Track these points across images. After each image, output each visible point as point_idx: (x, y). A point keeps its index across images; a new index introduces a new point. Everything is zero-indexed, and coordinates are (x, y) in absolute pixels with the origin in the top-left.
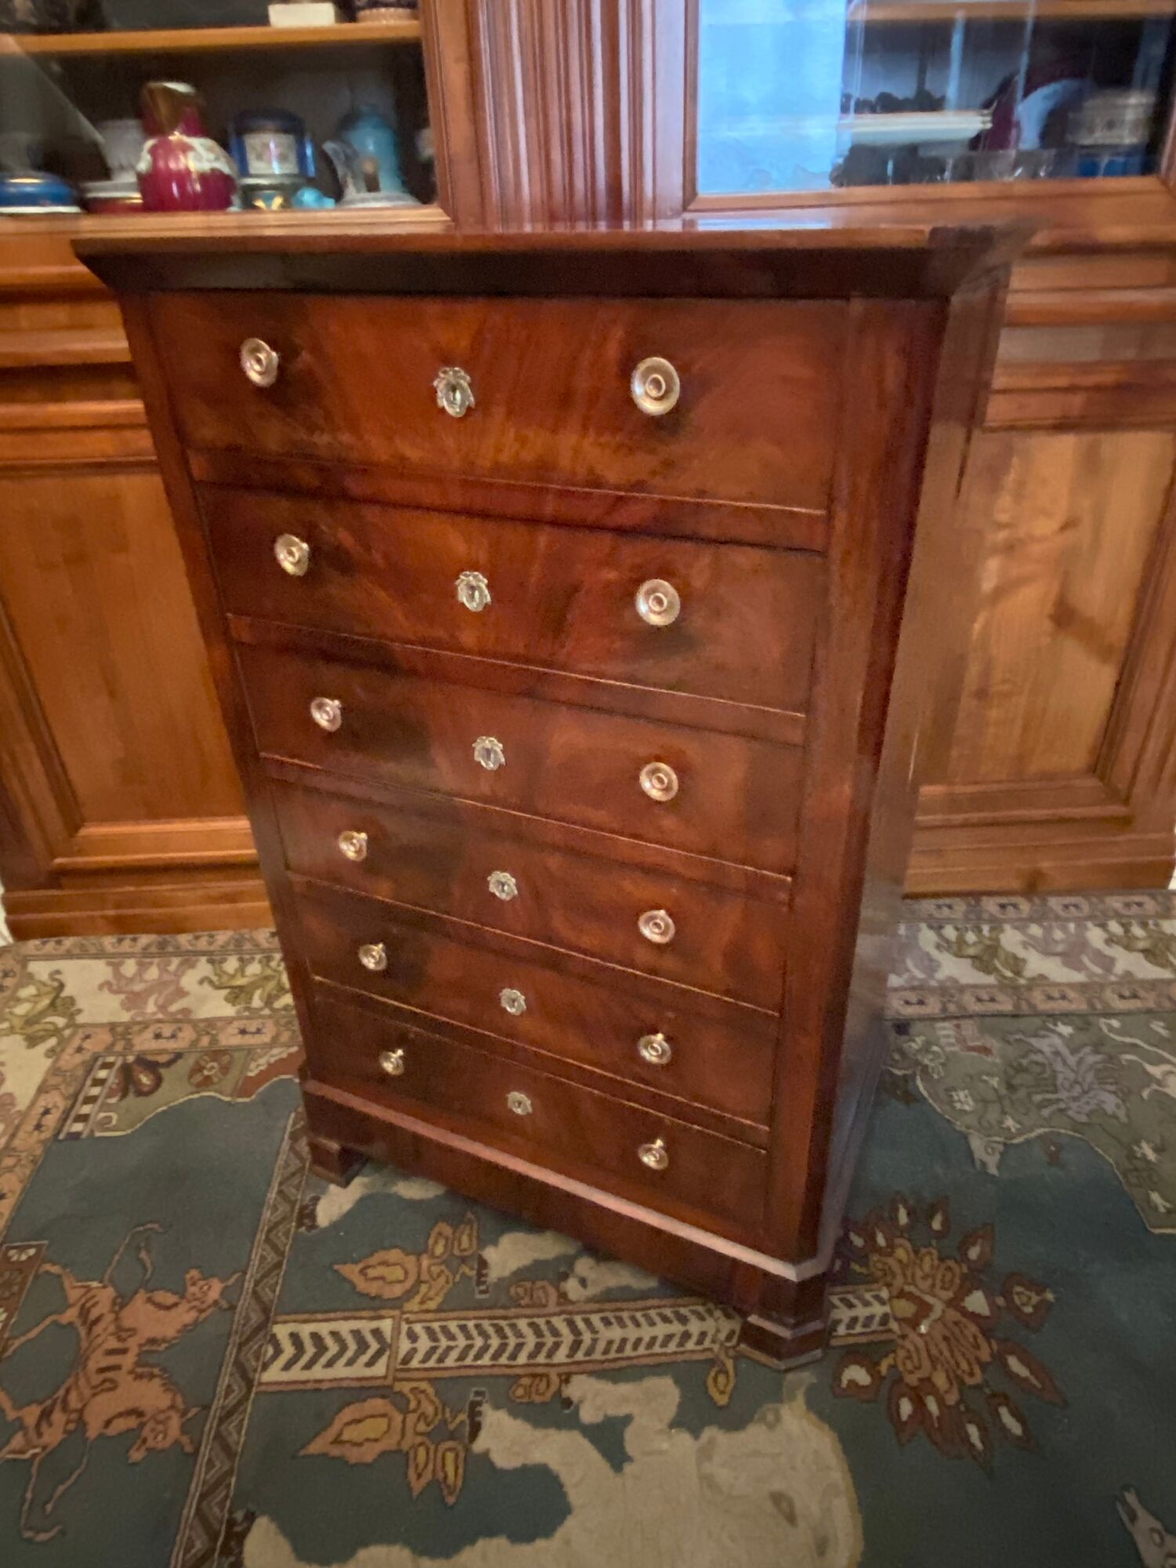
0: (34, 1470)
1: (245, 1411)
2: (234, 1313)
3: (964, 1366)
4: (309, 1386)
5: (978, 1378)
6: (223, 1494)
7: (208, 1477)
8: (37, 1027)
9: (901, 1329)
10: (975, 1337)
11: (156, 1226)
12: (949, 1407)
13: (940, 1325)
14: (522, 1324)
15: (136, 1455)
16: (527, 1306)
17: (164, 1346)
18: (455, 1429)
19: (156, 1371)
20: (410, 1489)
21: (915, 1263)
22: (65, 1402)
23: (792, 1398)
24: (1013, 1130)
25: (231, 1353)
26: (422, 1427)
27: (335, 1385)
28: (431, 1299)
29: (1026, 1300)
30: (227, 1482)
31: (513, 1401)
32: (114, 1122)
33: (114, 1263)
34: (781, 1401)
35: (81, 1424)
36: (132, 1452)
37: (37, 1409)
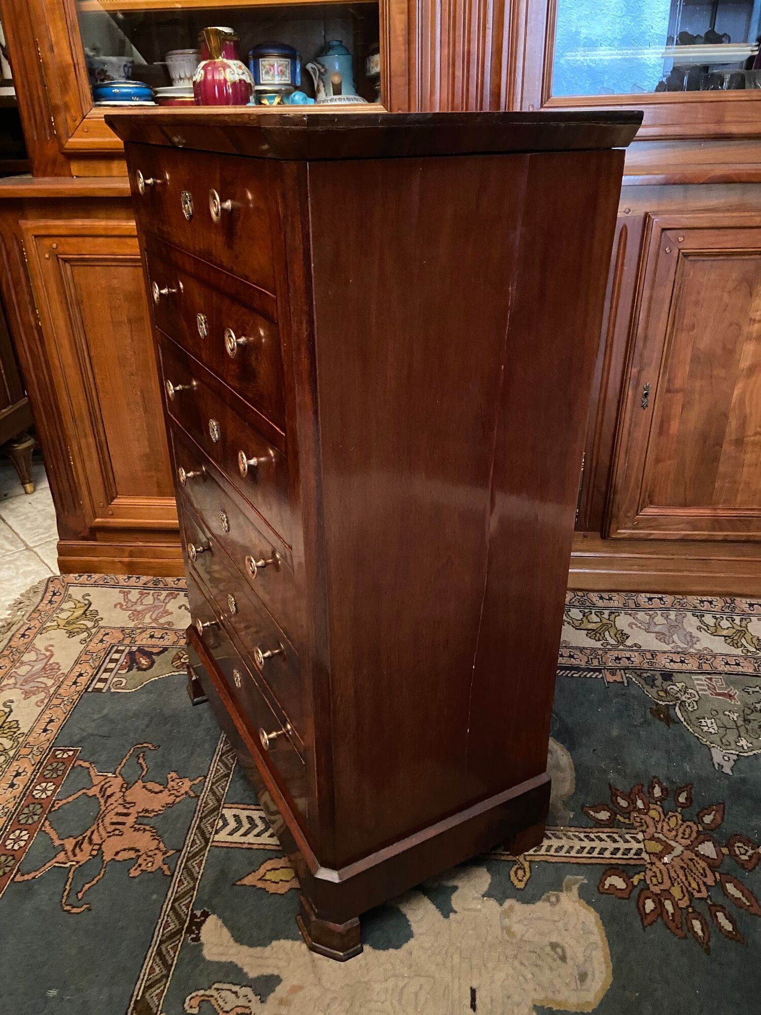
0: (71, 873)
1: (204, 855)
2: (199, 799)
3: (694, 885)
4: (245, 846)
5: (704, 894)
6: (189, 899)
7: (179, 889)
8: (74, 626)
9: (650, 859)
10: (704, 869)
11: (150, 746)
12: (681, 908)
13: (677, 860)
15: (133, 873)
17: (153, 814)
19: (147, 828)
21: (664, 820)
22: (90, 840)
23: (569, 889)
24: (746, 748)
25: (195, 823)
27: (261, 847)
29: (744, 852)
30: (191, 894)
32: (123, 684)
33: (122, 764)
34: (561, 891)
35: (100, 852)
36: (132, 871)
37: (74, 841)
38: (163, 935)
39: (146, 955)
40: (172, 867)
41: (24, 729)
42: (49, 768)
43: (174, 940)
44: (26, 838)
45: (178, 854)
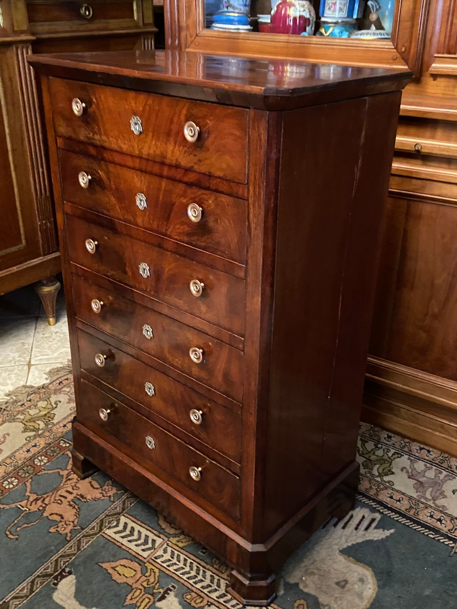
0: (22, 514)
1: (93, 538)
2: (113, 504)
4: (118, 544)
6: (68, 560)
7: (68, 551)
14: (209, 573)
15: (52, 530)
16: (216, 569)
17: (84, 500)
18: (156, 593)
19: (76, 507)
20: (125, 601)
22: (44, 500)
25: (102, 516)
26: (145, 584)
27: (127, 549)
28: (182, 542)
30: (71, 557)
31: (183, 598)
35: (44, 509)
36: (52, 528)
37: (35, 496)
38: (41, 573)
39: (26, 579)
40: (73, 536)
41: (55, 421)
42: (52, 449)
43: (44, 578)
44: (15, 484)
45: (81, 530)
